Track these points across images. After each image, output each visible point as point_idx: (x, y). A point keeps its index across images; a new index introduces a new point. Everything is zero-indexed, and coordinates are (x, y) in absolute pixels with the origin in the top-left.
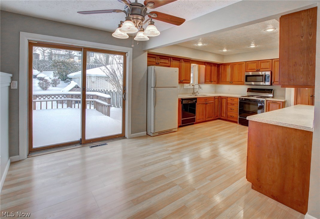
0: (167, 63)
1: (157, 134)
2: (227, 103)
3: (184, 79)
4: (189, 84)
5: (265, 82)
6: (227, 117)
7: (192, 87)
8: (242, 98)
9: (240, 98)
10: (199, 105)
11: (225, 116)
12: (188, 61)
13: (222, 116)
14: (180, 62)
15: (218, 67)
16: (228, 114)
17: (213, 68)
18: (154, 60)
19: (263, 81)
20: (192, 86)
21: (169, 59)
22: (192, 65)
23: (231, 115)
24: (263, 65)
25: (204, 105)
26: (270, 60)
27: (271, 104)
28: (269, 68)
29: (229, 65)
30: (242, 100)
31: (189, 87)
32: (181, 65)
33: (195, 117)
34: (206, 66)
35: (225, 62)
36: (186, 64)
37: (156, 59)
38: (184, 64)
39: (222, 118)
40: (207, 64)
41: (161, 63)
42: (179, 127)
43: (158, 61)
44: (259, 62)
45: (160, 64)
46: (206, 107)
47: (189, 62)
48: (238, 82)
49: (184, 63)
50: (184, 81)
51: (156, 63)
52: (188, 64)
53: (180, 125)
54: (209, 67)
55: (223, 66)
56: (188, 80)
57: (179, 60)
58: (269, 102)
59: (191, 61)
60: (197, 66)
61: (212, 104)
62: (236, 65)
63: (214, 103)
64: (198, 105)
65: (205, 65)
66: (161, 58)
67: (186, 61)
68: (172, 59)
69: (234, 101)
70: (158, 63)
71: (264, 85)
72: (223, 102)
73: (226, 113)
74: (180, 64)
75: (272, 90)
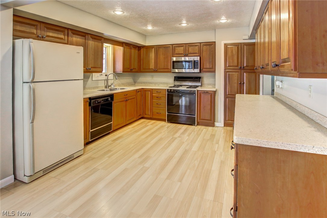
0: (62, 39)
1: (41, 173)
2: (152, 97)
3: (93, 66)
4: (100, 74)
5: (194, 69)
6: (153, 114)
7: (105, 78)
8: (171, 90)
9: (168, 90)
10: (117, 103)
11: (149, 114)
12: (99, 38)
13: (146, 114)
14: (85, 39)
15: (138, 50)
16: (154, 110)
17: (133, 51)
18: (35, 31)
19: (192, 68)
20: (104, 76)
21: (64, 31)
22: (105, 45)
23: (158, 111)
24: (191, 49)
25: (124, 103)
26: (198, 44)
27: (202, 95)
28: (198, 53)
29: (153, 48)
30: (171, 91)
31: (100, 78)
32: (87, 44)
33: (112, 122)
34: (124, 48)
35: (147, 43)
36: (96, 43)
37: (37, 29)
38: (91, 43)
39: (146, 116)
40: (126, 45)
41: (48, 36)
42: (87, 144)
43: (43, 32)
44: (187, 45)
45: (47, 38)
46: (126, 105)
47: (100, 40)
48: (164, 69)
49: (92, 41)
50: (92, 70)
51: (38, 36)
52: (98, 44)
53: (87, 141)
54: (128, 50)
55: (145, 49)
56: (100, 68)
57: (84, 36)
58: (200, 92)
59: (103, 39)
60: (111, 47)
61: (133, 99)
62: (161, 49)
63: (135, 99)
64: (115, 104)
65: (123, 46)
66: (48, 28)
67: (95, 39)
68: (70, 32)
69: (161, 93)
70: (43, 37)
71: (193, 73)
72: (147, 95)
73: (151, 110)
74: (85, 42)
75: (200, 78)
